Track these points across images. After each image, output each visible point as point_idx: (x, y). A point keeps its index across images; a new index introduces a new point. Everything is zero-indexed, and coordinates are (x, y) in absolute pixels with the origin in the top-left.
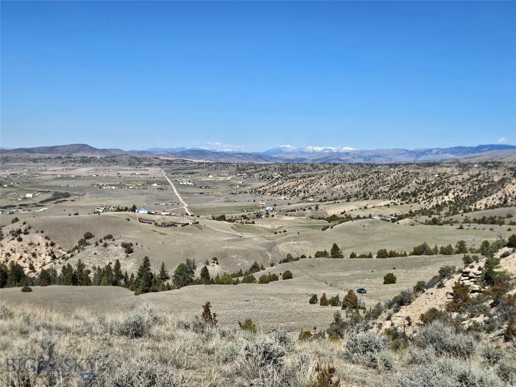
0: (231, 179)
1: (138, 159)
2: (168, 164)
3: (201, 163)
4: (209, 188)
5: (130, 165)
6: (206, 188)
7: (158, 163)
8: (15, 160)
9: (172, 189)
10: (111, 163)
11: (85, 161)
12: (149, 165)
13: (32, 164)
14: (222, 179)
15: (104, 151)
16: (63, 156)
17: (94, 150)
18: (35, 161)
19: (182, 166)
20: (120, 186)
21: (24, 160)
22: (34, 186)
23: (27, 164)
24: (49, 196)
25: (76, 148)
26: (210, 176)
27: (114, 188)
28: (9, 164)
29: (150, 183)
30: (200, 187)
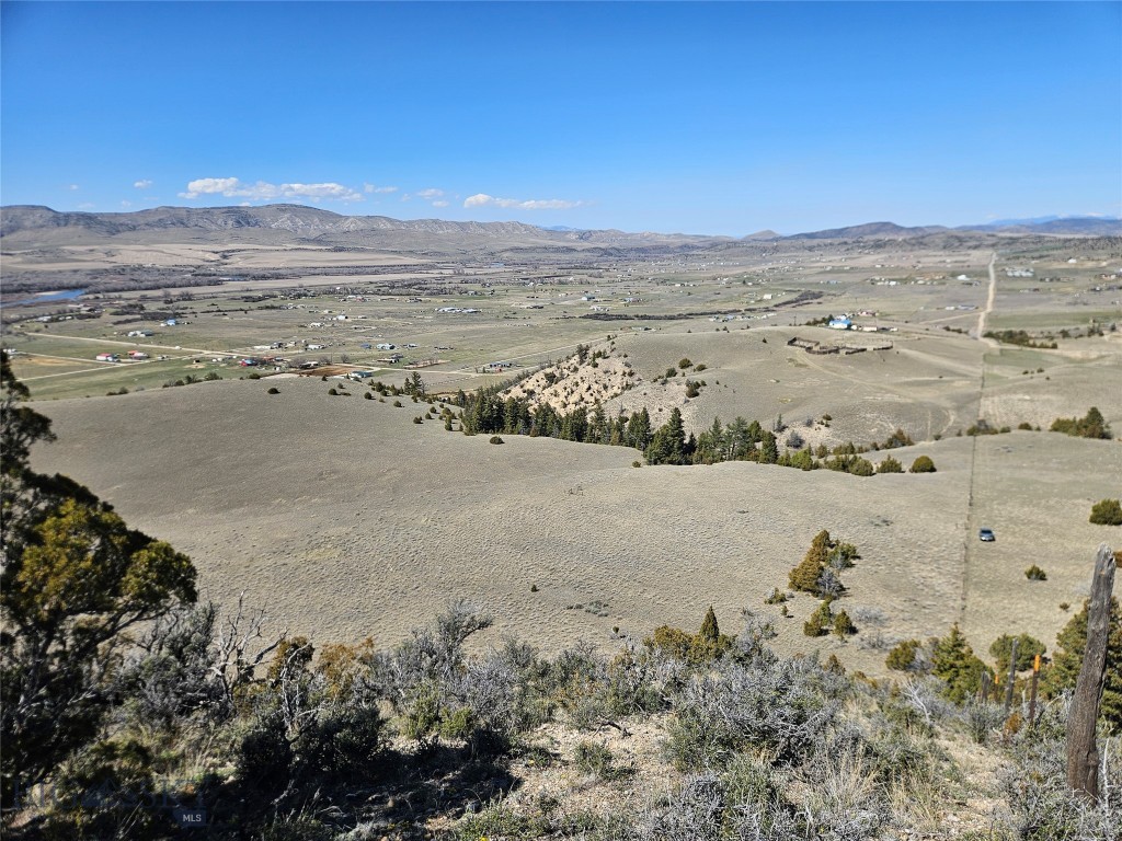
0: (1109, 265)
1: (960, 240)
2: (1008, 244)
3: (1070, 240)
4: (1059, 280)
5: (945, 248)
6: (1051, 280)
7: (991, 243)
8: (786, 250)
9: (987, 284)
10: (916, 247)
11: (879, 246)
12: (976, 247)
13: (807, 253)
14: (1090, 264)
15: (914, 229)
16: (850, 241)
17: (898, 229)
18: (811, 249)
19: (1034, 246)
20: (904, 281)
21: (798, 249)
22: (786, 284)
23: (800, 254)
24: (794, 296)
25: (874, 228)
26: (1071, 261)
27: (893, 283)
28: (778, 255)
29: (954, 275)
30: (1041, 280)
